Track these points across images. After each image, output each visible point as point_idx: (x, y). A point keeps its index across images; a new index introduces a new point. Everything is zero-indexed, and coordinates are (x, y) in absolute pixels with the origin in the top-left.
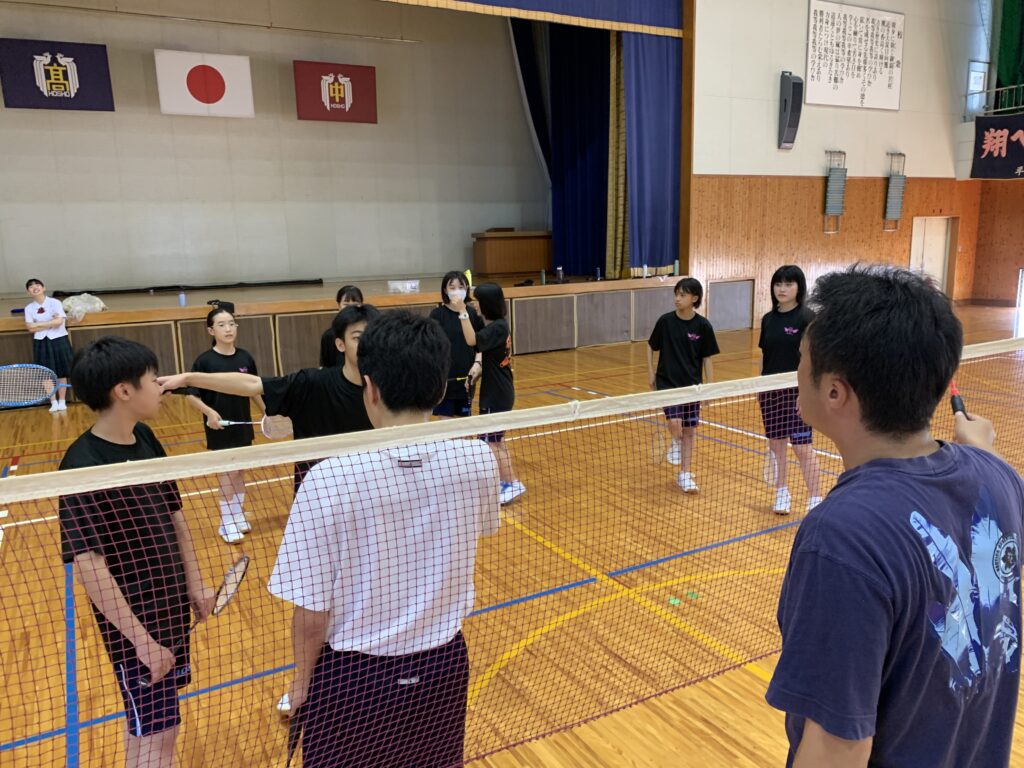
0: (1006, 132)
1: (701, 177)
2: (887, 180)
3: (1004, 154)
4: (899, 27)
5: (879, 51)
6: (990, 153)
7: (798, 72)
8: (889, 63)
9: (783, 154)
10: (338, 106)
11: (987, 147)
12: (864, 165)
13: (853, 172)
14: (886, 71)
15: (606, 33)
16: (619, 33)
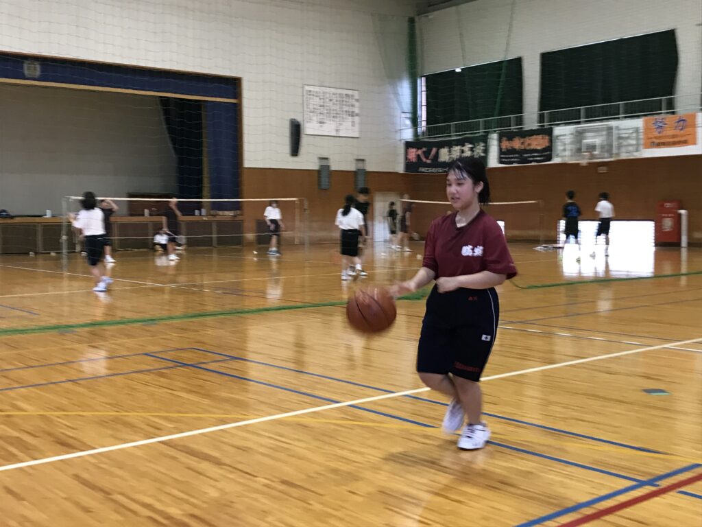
1: (249, 168)
2: (355, 172)
3: (416, 161)
4: (357, 97)
6: (410, 160)
8: (352, 114)
9: (295, 159)
11: (409, 157)
12: (341, 162)
13: (334, 167)
14: (350, 118)
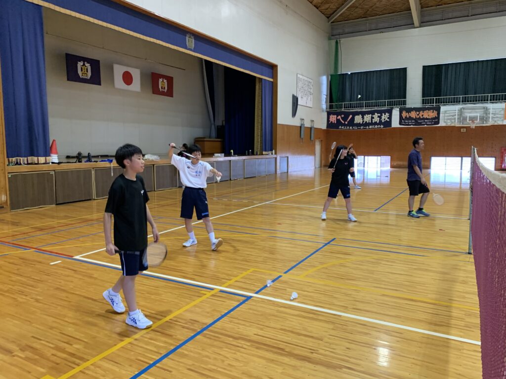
0: (336, 116)
1: (279, 124)
2: (311, 128)
3: (335, 122)
4: (312, 83)
5: (309, 90)
6: (332, 122)
7: (295, 95)
8: (311, 94)
9: (293, 119)
10: (163, 90)
11: (331, 120)
12: (307, 124)
13: (305, 126)
14: (310, 96)
15: (255, 77)
16: (259, 78)
